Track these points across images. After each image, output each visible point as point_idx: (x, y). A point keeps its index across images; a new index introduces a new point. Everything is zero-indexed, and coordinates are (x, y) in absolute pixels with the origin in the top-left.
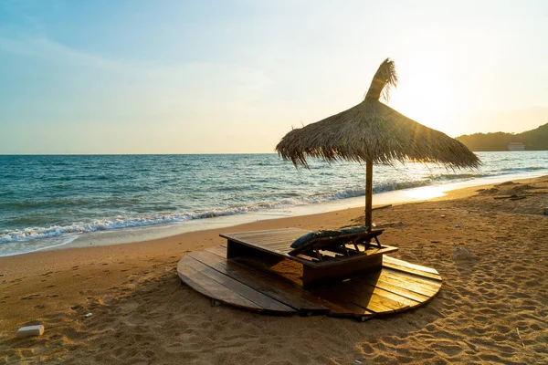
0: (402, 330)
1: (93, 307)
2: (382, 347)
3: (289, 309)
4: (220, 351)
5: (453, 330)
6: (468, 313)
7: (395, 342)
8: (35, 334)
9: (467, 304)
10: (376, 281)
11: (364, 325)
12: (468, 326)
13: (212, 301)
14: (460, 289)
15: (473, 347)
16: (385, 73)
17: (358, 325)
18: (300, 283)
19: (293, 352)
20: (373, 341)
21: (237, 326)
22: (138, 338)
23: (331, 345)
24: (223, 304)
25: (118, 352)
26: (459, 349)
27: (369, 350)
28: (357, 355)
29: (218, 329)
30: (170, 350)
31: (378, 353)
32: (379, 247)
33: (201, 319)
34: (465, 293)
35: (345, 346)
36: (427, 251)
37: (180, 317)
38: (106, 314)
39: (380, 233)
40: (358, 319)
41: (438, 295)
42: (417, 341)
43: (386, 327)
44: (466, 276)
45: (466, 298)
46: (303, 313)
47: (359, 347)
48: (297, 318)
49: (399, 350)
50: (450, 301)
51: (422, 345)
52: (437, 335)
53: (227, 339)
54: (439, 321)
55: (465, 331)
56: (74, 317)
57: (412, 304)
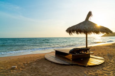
0: (95, 69)
1: (27, 63)
2: (91, 73)
3: (69, 64)
4: (53, 72)
5: (108, 70)
6: (112, 67)
7: (94, 72)
8: (15, 68)
9: (111, 65)
10: (89, 59)
11: (86, 68)
12: (112, 69)
13: (52, 62)
14: (109, 62)
15: (114, 73)
16: (90, 14)
17: (85, 68)
18: (71, 59)
19: (70, 72)
20: (89, 71)
21: (57, 67)
22: (36, 69)
23: (79, 72)
24: (54, 63)
25: (31, 71)
26: (110, 74)
27: (88, 73)
28: (85, 74)
29: (53, 68)
30: (42, 71)
31: (90, 73)
32: (89, 52)
33: (49, 66)
34: (111, 63)
35: (82, 72)
36: (101, 54)
37: (45, 65)
38: (30, 65)
39: (89, 49)
40: (85, 67)
41: (104, 63)
42: (99, 72)
43: (91, 69)
44: (111, 59)
45: (111, 64)
46: (72, 65)
47: (85, 72)
48: (71, 66)
49: (95, 73)
50: (107, 64)
51: (101, 72)
52: (104, 71)
53: (55, 70)
54: (105, 68)
55: (111, 70)
56: (23, 65)
57: (98, 64)
